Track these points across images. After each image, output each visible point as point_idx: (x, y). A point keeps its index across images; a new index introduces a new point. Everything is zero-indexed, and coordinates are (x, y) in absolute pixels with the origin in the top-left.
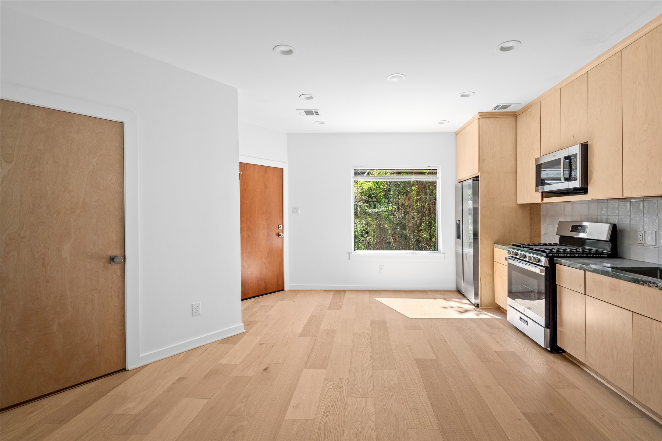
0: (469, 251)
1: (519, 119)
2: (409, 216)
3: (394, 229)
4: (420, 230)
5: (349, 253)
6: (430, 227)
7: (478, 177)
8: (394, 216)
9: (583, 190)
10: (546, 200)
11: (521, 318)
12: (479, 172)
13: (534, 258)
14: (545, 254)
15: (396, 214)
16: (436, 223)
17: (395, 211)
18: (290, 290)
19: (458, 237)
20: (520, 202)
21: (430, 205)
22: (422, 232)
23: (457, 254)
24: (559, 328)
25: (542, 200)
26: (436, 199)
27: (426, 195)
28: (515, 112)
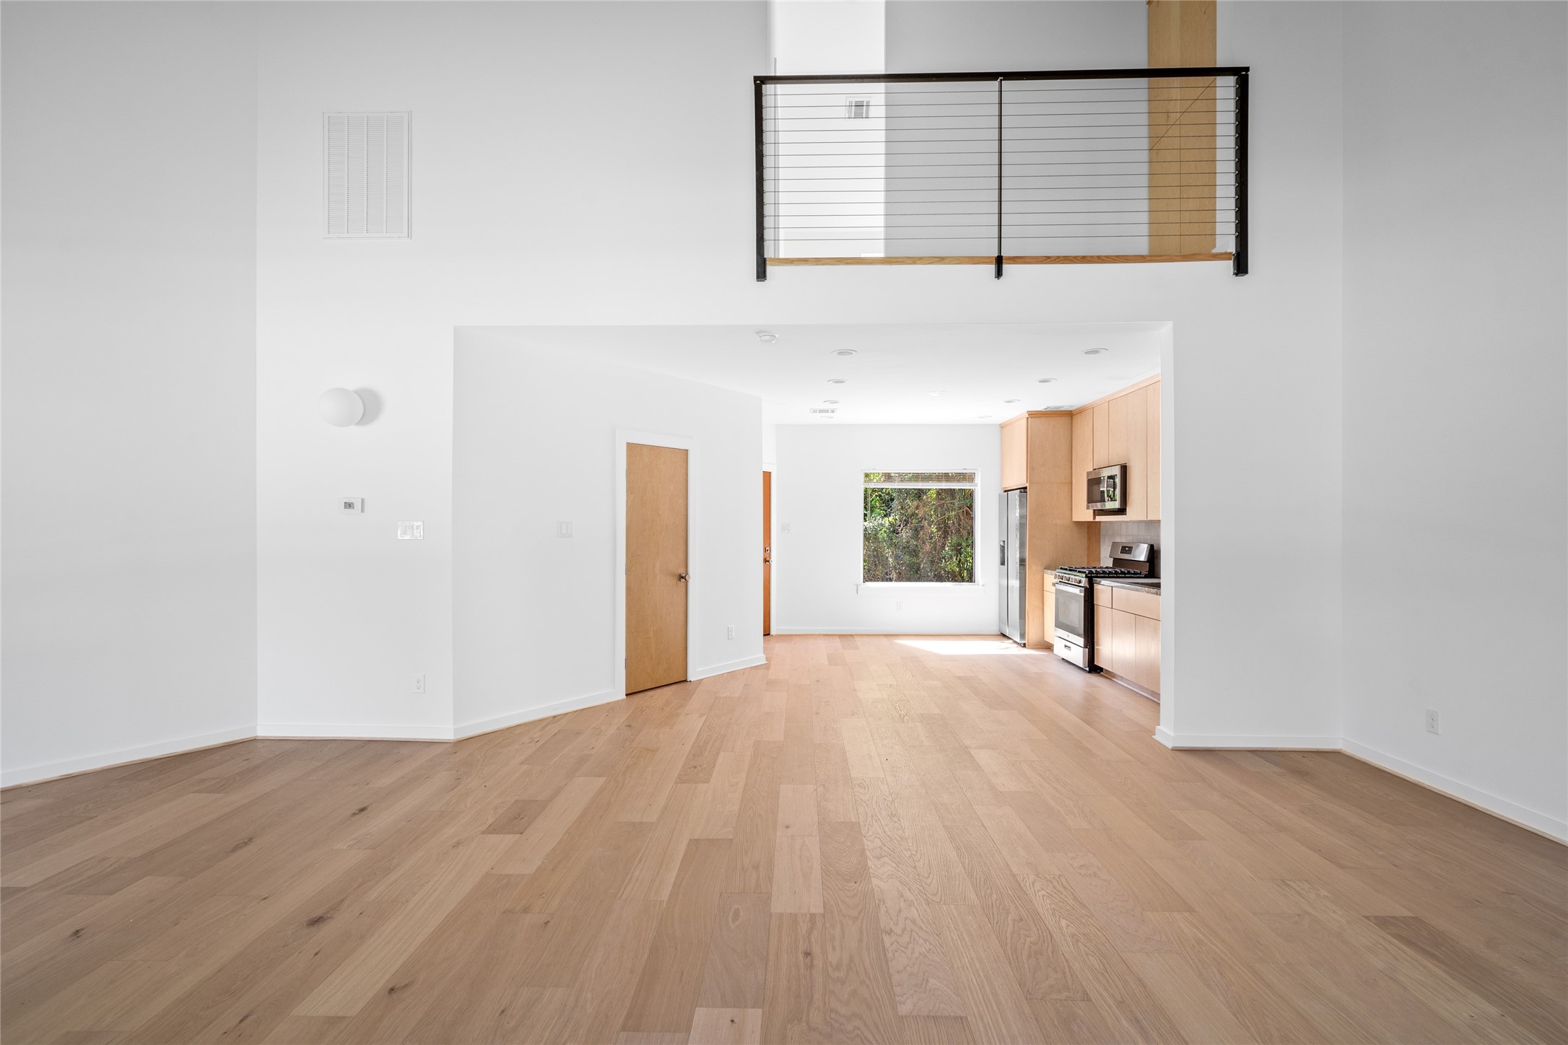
0: (1015, 583)
1: (1075, 417)
2: (923, 534)
3: (897, 557)
4: (943, 558)
5: (857, 586)
6: (959, 552)
7: (1026, 488)
8: (897, 533)
9: (1122, 511)
10: (1099, 519)
11: (1066, 646)
12: (1027, 482)
13: (1075, 579)
14: (1084, 575)
15: (902, 530)
16: (972, 545)
17: (900, 526)
18: (778, 635)
19: (1003, 563)
20: (1075, 519)
21: (959, 516)
22: (946, 562)
23: (1000, 587)
24: (1096, 647)
25: (1094, 518)
26: (971, 507)
27: (954, 499)
28: (1071, 411)
